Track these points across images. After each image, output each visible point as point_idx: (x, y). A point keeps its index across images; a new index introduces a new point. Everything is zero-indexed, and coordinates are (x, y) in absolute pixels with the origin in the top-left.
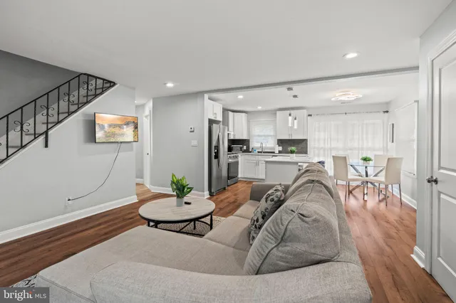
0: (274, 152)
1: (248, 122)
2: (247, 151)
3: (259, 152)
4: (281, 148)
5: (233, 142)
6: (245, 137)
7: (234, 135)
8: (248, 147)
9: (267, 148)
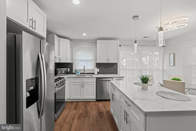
0: (94, 73)
1: (72, 48)
2: (71, 72)
3: (81, 73)
4: (98, 70)
5: (58, 65)
6: (69, 61)
7: (59, 59)
8: (71, 69)
9: (88, 70)
